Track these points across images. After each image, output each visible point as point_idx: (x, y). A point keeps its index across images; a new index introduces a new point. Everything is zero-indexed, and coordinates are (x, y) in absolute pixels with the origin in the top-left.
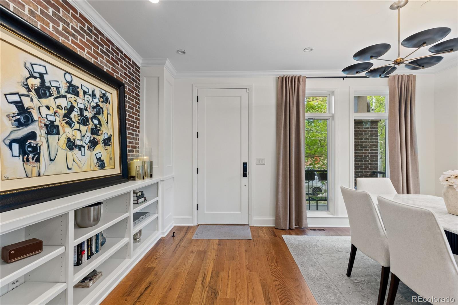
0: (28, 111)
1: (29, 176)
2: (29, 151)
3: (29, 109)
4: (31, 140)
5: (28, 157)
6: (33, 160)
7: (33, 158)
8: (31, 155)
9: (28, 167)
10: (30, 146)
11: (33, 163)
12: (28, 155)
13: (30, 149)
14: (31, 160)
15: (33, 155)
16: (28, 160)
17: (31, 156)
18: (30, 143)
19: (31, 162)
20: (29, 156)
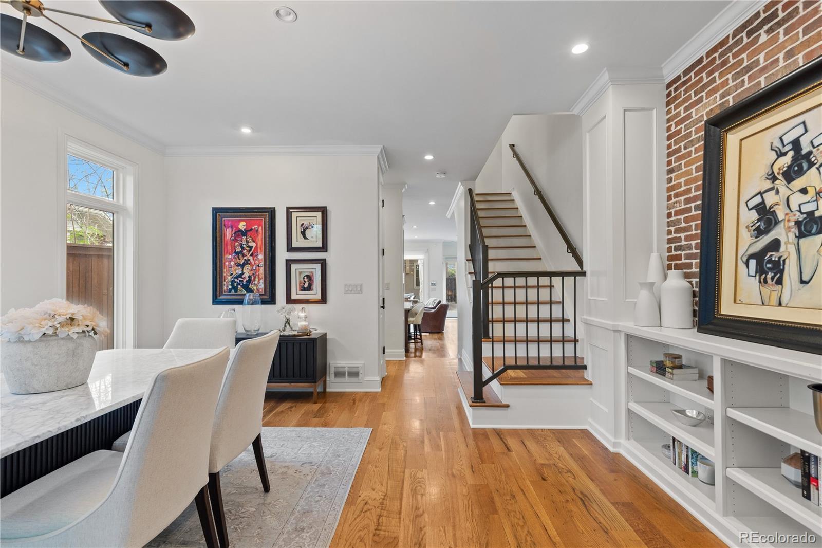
0: (772, 210)
1: (765, 303)
2: (769, 269)
3: (772, 207)
4: (772, 252)
5: (766, 276)
6: (772, 281)
7: (772, 278)
8: (770, 273)
9: (766, 291)
10: (770, 261)
11: (772, 285)
12: (767, 274)
13: (769, 266)
14: (769, 281)
15: (773, 274)
16: (766, 281)
17: (770, 275)
18: (771, 256)
19: (769, 284)
20: (768, 276)
